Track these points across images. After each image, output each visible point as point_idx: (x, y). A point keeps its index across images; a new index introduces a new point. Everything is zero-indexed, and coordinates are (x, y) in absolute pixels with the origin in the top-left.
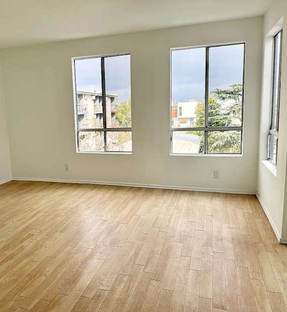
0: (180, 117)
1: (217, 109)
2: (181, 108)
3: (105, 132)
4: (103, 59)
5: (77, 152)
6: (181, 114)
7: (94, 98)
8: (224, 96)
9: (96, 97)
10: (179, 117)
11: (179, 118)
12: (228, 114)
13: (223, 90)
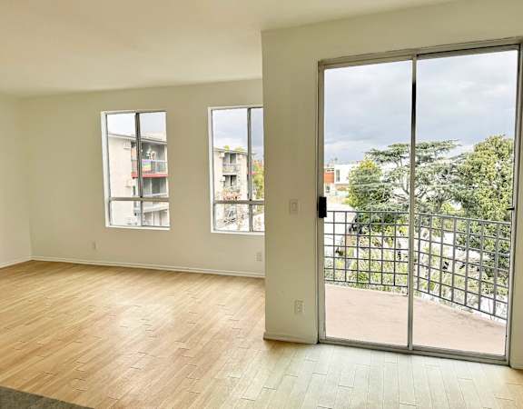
0: (338, 183)
1: (374, 175)
2: (338, 171)
3: (142, 202)
4: (137, 115)
5: (107, 225)
6: (339, 179)
7: (223, 155)
8: (382, 157)
9: (226, 154)
10: (336, 182)
11: (337, 185)
12: (389, 181)
13: (381, 151)
